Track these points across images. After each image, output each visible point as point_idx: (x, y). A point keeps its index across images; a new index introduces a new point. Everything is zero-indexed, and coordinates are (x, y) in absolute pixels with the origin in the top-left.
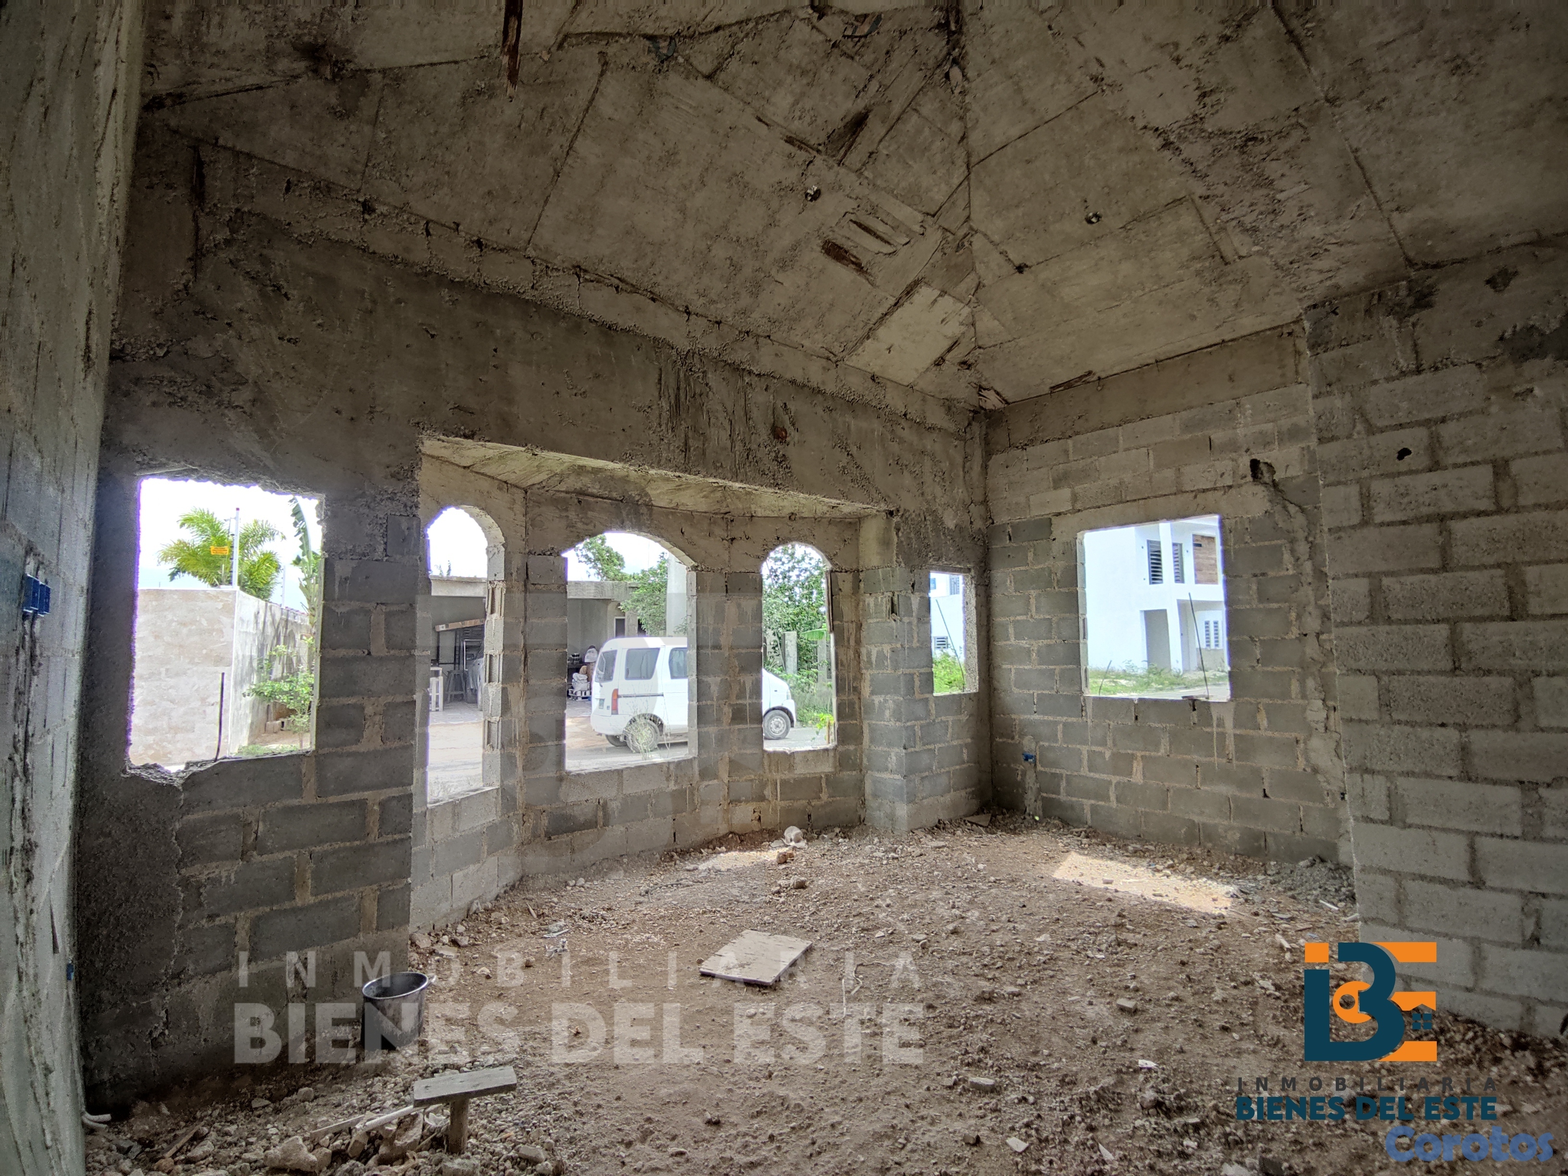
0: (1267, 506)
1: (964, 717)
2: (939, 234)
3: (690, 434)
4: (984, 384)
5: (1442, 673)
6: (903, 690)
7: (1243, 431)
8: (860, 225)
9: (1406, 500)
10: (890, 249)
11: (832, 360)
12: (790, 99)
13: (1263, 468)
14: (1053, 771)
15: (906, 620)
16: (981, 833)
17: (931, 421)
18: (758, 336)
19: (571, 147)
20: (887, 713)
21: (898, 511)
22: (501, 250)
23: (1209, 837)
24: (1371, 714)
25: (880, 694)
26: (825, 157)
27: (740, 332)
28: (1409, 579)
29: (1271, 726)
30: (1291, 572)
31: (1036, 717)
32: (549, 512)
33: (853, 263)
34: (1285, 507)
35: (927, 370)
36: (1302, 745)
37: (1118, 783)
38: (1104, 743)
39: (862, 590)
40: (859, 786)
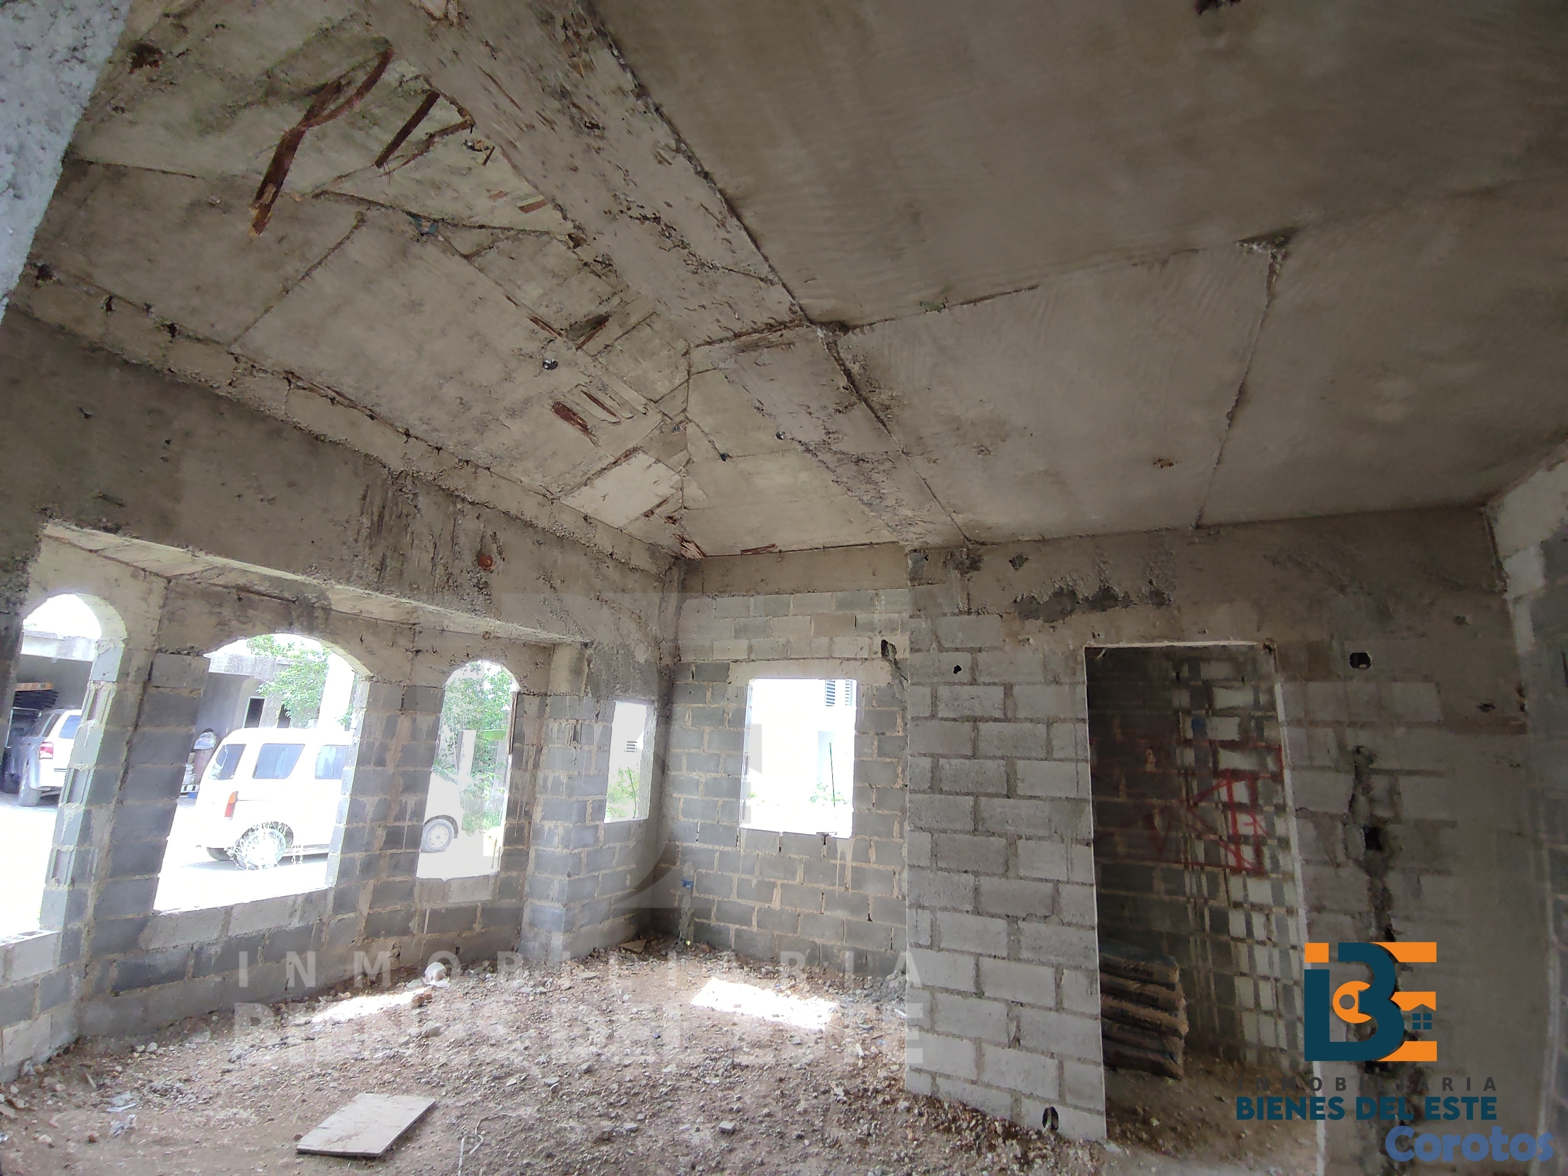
0: (889, 679)
1: (632, 844)
2: (660, 416)
3: (389, 553)
4: (686, 537)
5: (968, 833)
6: (574, 817)
7: (879, 616)
8: (590, 397)
9: (956, 704)
10: (614, 420)
11: (549, 498)
12: (540, 291)
13: (890, 648)
14: (707, 896)
15: (586, 748)
16: (633, 961)
17: (634, 563)
18: (477, 466)
19: (307, 274)
20: (556, 839)
21: (592, 643)
22: (198, 340)
23: (827, 958)
24: (925, 862)
25: (552, 819)
26: (565, 339)
27: (460, 460)
28: (955, 762)
29: (879, 860)
30: (901, 734)
31: (697, 845)
32: (196, 608)
33: (580, 424)
34: (901, 682)
35: (637, 519)
36: (897, 876)
37: (760, 909)
38: (751, 872)
39: (547, 715)
40: (516, 915)
